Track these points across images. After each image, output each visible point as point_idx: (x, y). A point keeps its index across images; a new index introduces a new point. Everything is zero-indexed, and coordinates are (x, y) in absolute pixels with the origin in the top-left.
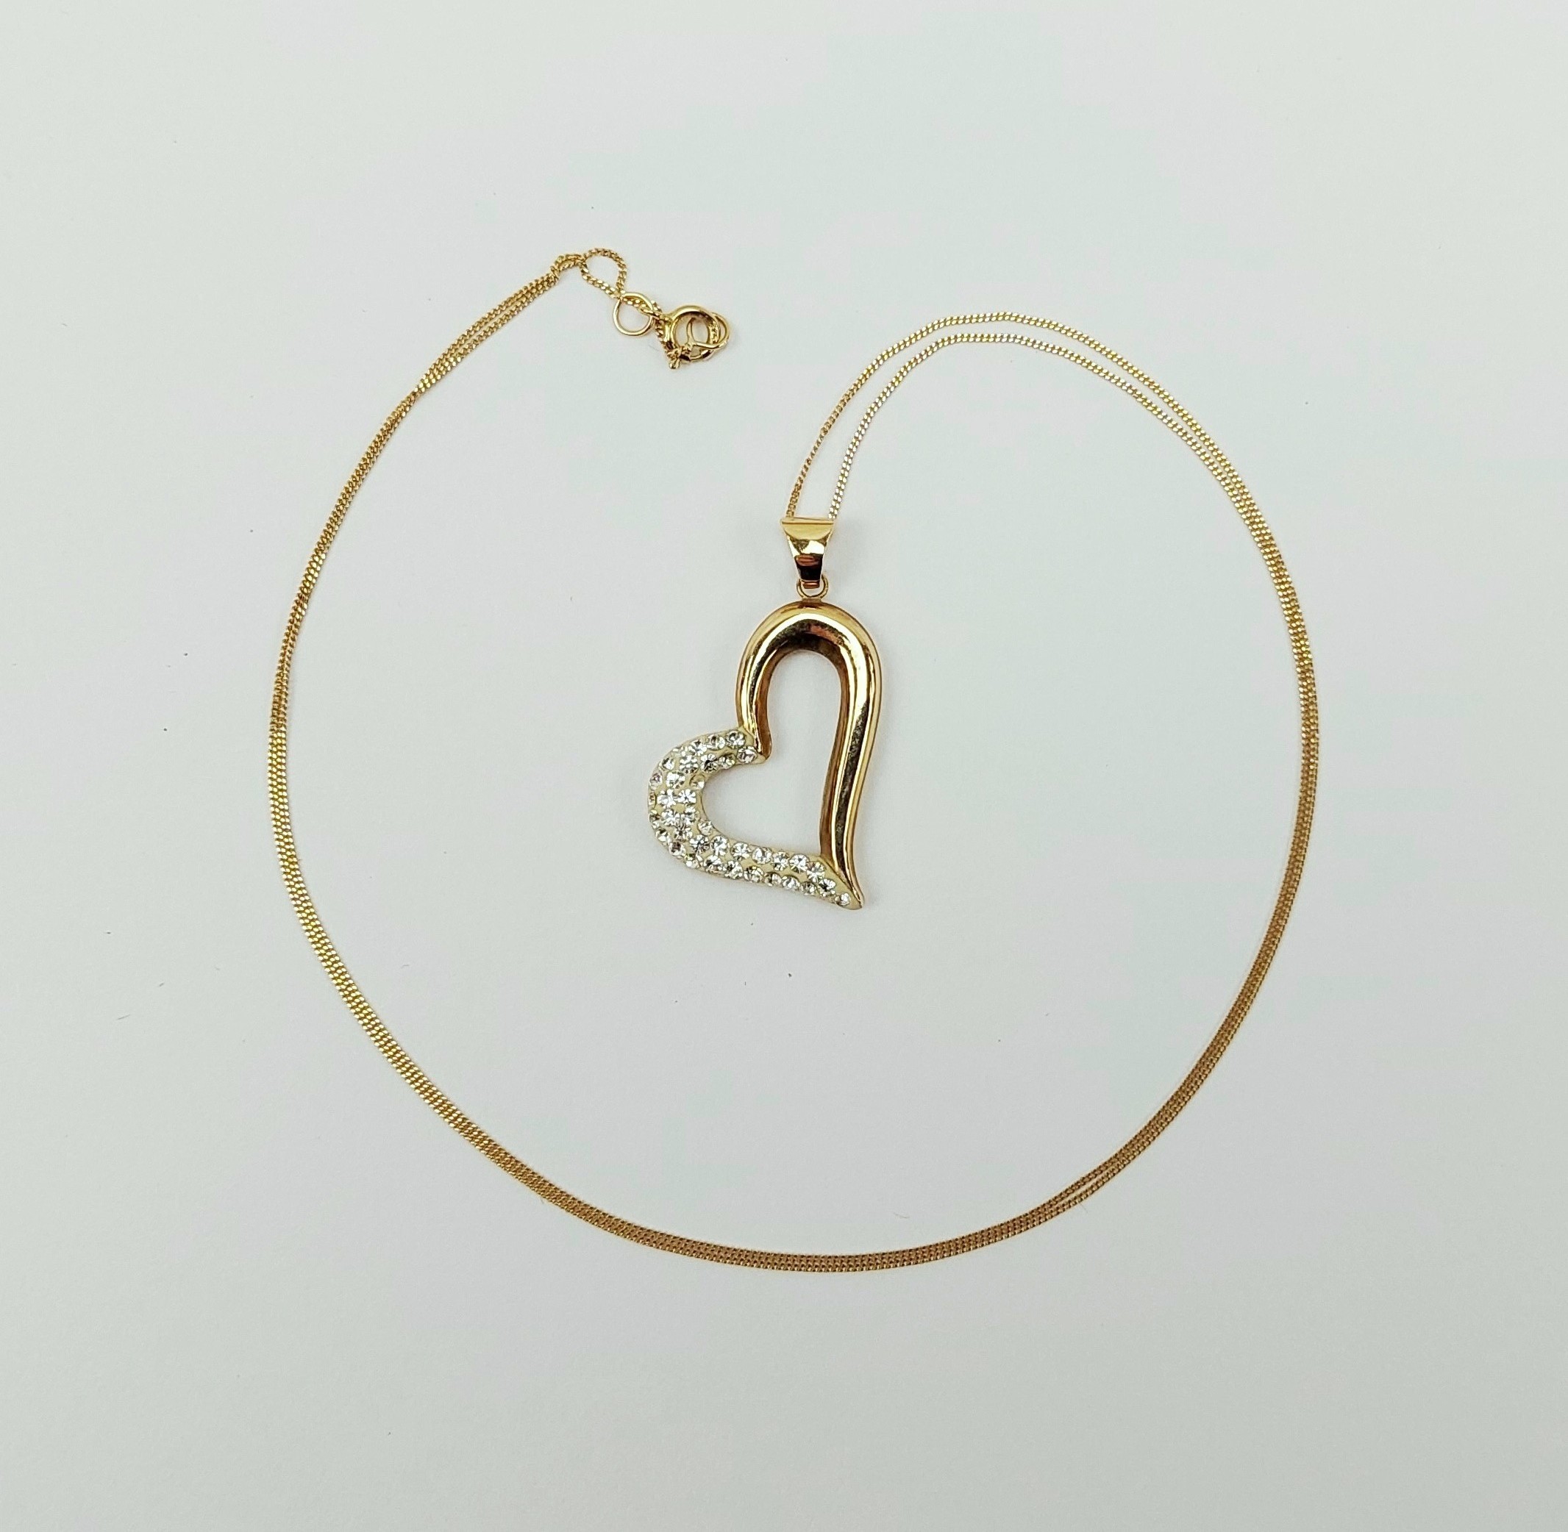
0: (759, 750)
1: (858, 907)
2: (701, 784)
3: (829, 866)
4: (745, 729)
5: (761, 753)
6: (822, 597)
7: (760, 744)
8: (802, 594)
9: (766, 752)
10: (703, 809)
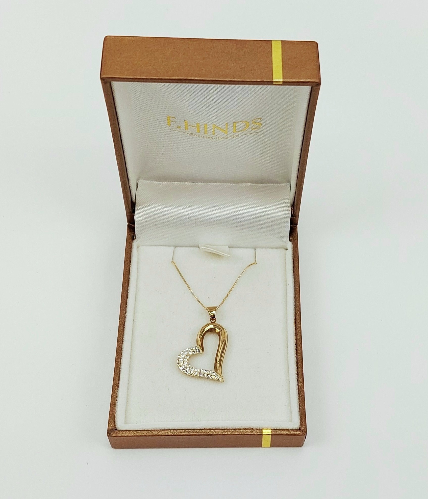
1: (223, 382)
2: (189, 357)
4: (199, 346)
7: (202, 349)
8: (210, 322)
9: (203, 351)
10: (189, 362)
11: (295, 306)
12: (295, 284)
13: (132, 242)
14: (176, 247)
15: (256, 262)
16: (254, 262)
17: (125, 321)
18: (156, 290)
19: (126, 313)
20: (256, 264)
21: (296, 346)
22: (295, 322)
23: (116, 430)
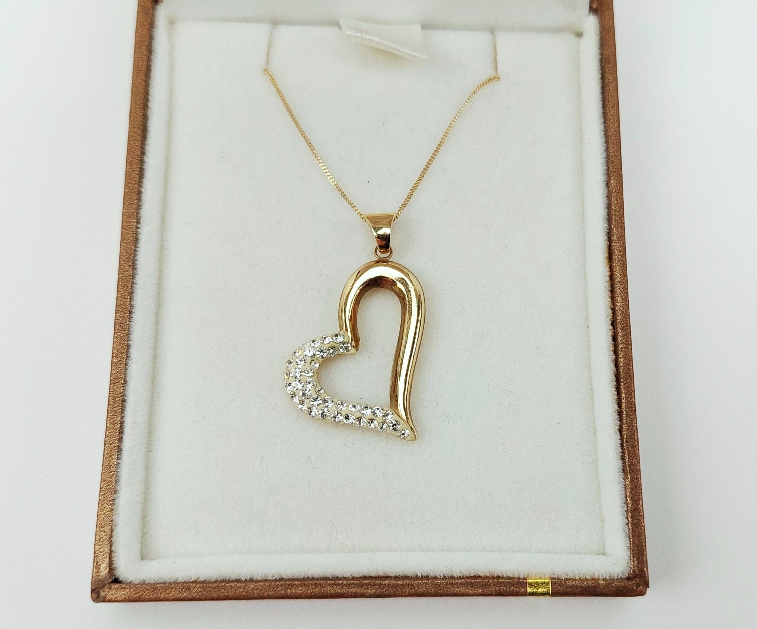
0: (353, 345)
1: (414, 439)
2: (317, 365)
3: (396, 413)
4: (344, 332)
5: (354, 347)
6: (389, 258)
7: (353, 342)
8: (377, 257)
9: (356, 346)
10: (318, 381)
11: (608, 208)
12: (607, 142)
13: (154, 9)
14: (275, 23)
15: (497, 72)
16: (491, 74)
17: (136, 251)
18: (222, 158)
19: (138, 225)
20: (499, 78)
21: (614, 329)
22: (610, 258)
23: (116, 581)
